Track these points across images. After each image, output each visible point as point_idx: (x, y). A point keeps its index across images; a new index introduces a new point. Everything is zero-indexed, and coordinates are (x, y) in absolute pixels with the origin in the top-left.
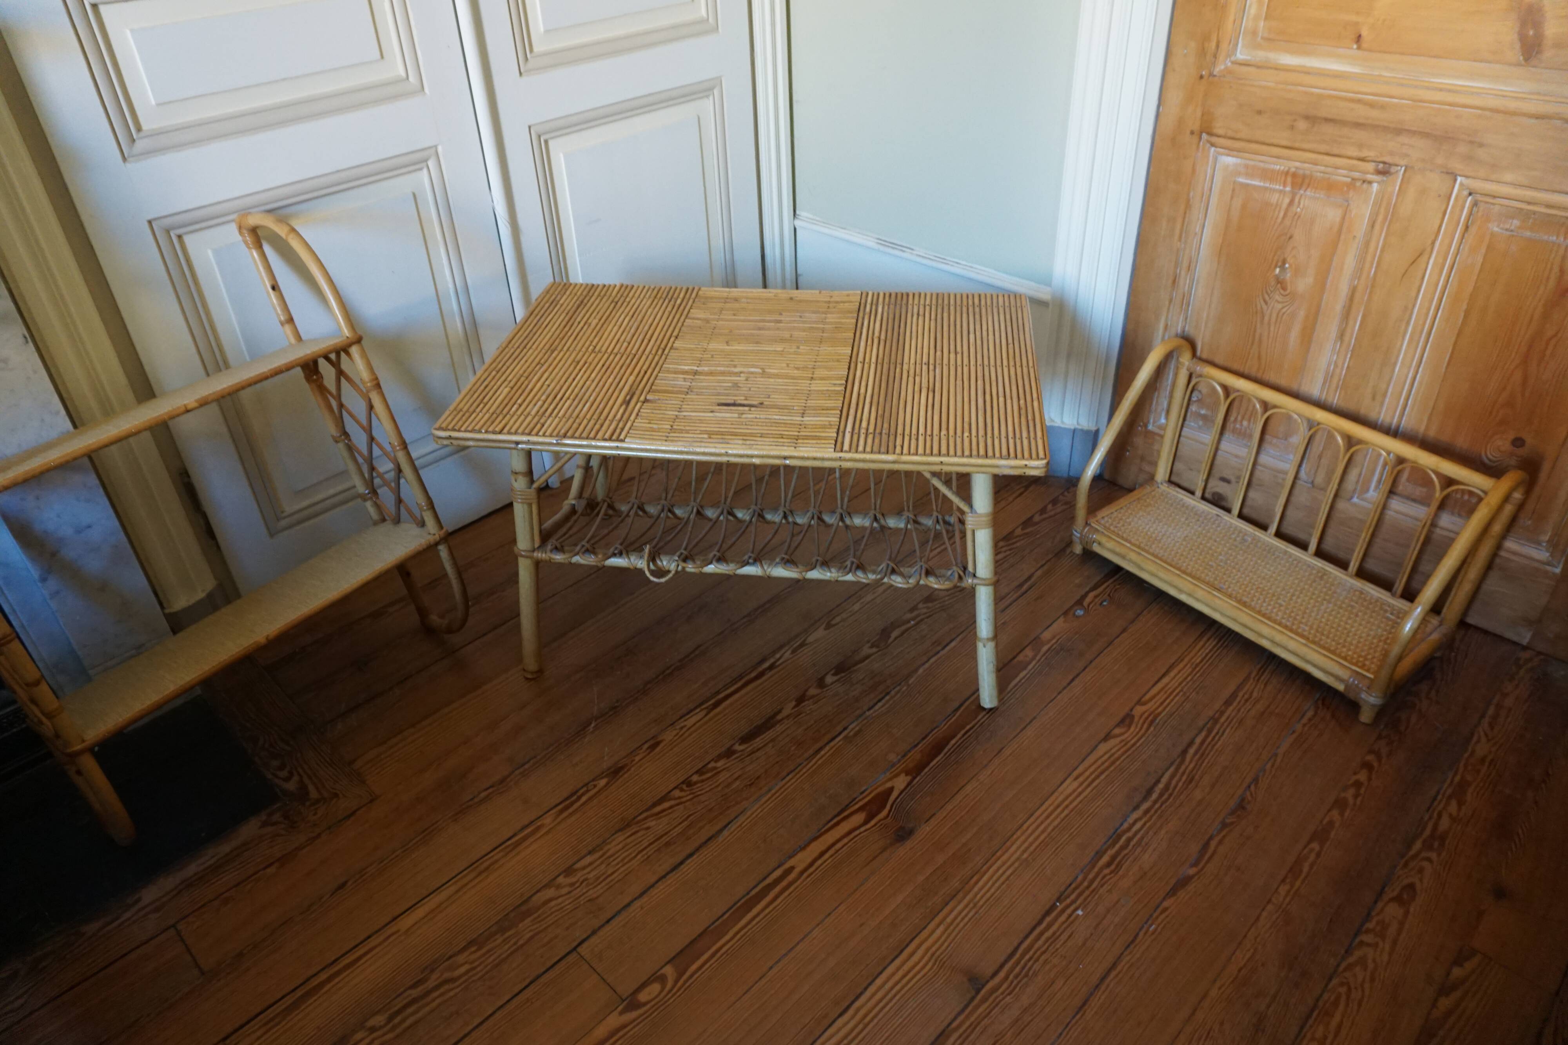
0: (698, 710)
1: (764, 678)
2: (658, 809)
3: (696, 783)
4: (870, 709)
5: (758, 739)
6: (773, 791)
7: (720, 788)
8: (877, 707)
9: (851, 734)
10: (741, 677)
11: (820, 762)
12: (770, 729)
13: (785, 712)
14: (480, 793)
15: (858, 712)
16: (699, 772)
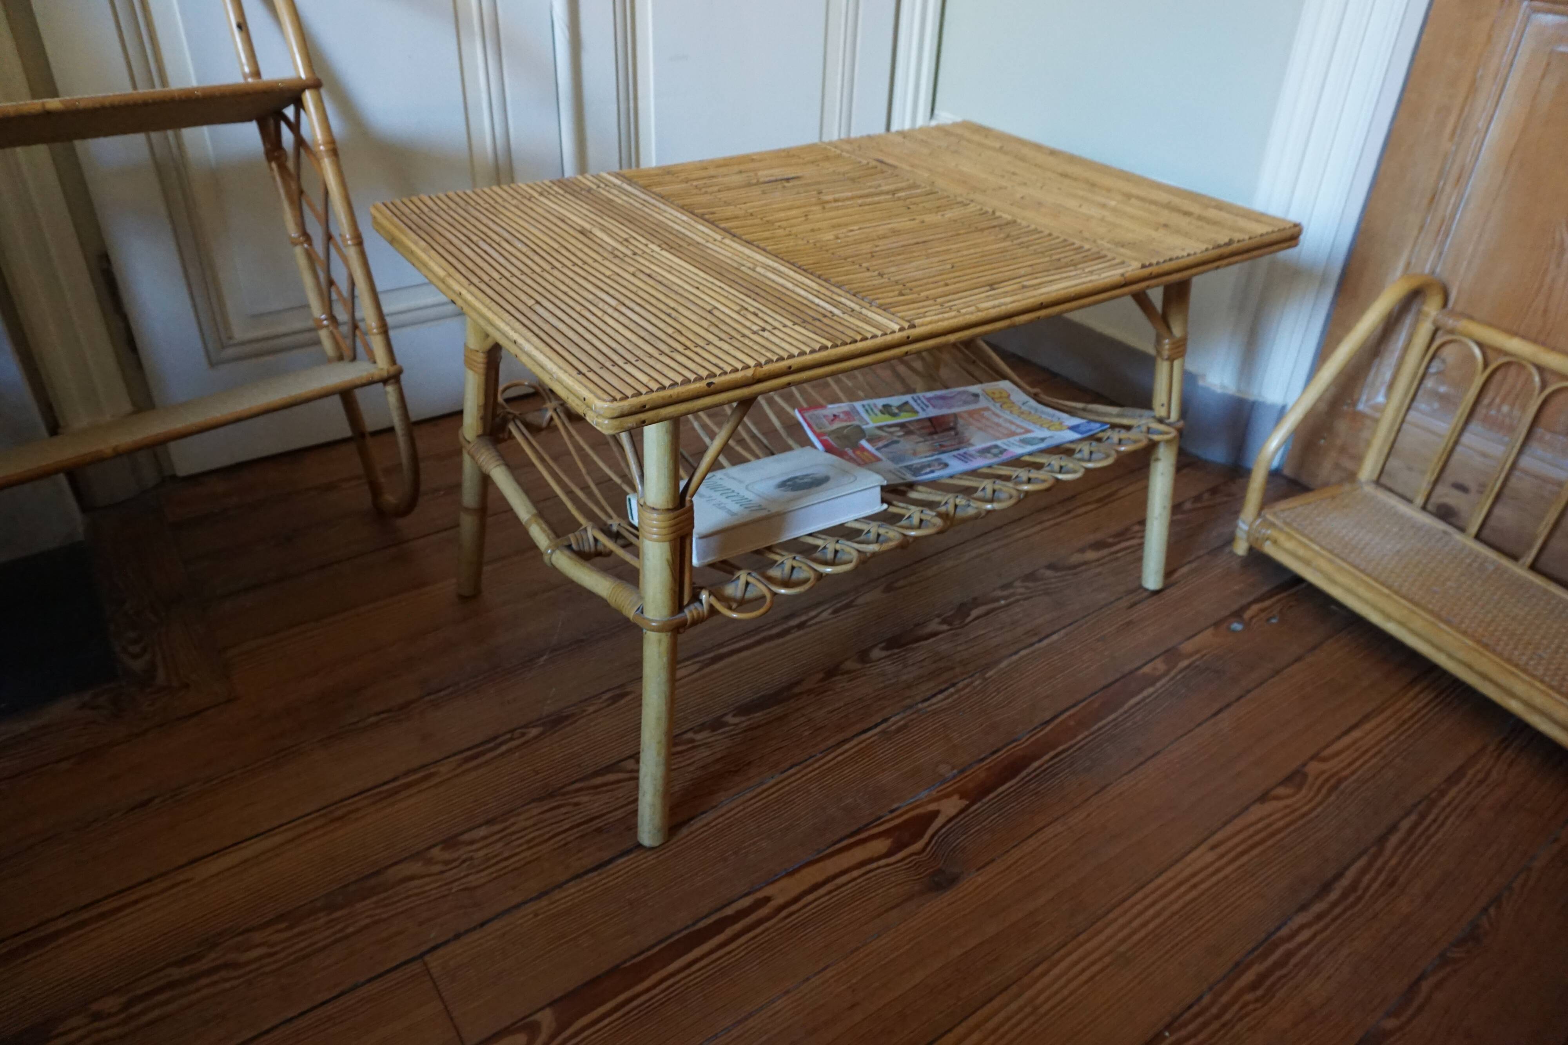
1: (788, 637)
2: (598, 780)
4: (924, 700)
5: (759, 714)
6: (765, 786)
8: (934, 700)
9: (893, 728)
11: (840, 758)
12: (778, 703)
14: (370, 717)
15: (908, 702)
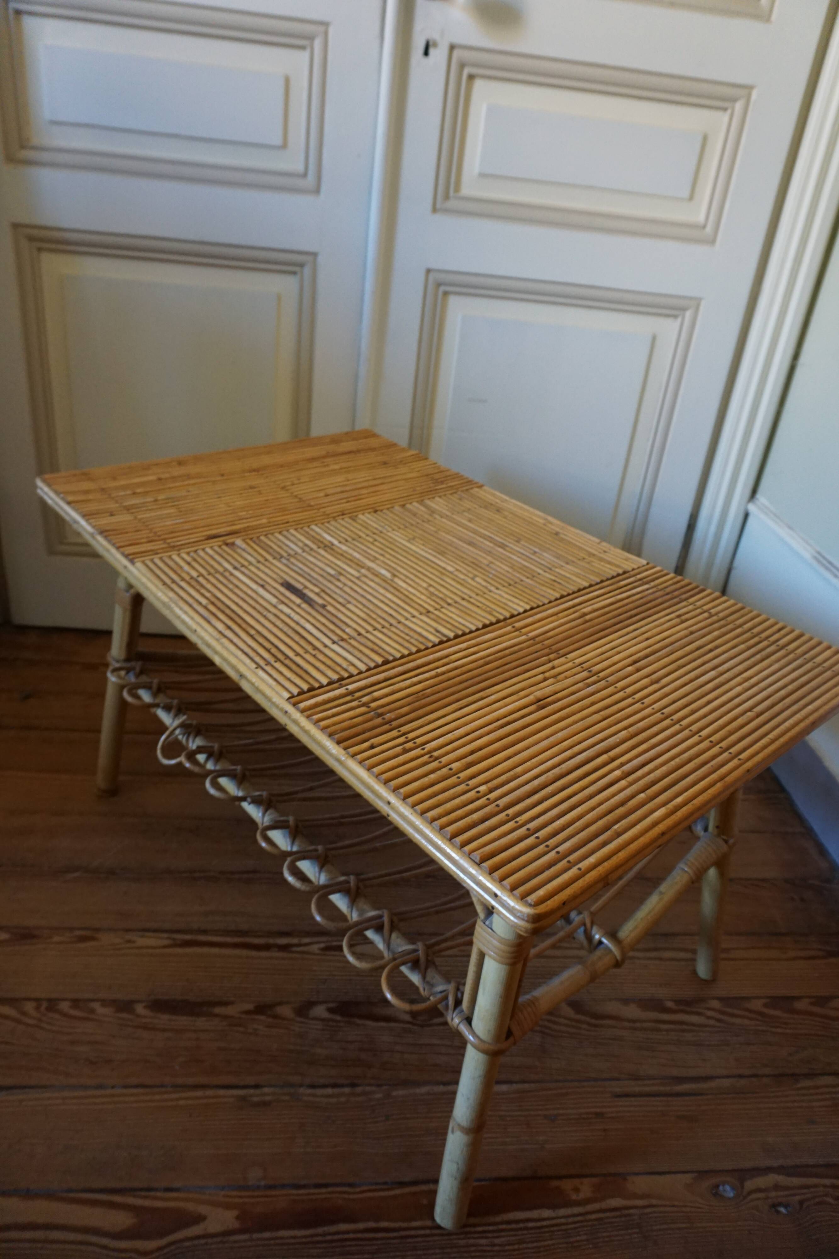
0: (166, 935)
3: (57, 1011)
4: (312, 1086)
6: (100, 1092)
7: (64, 1038)
12: (191, 1014)
13: (229, 1011)
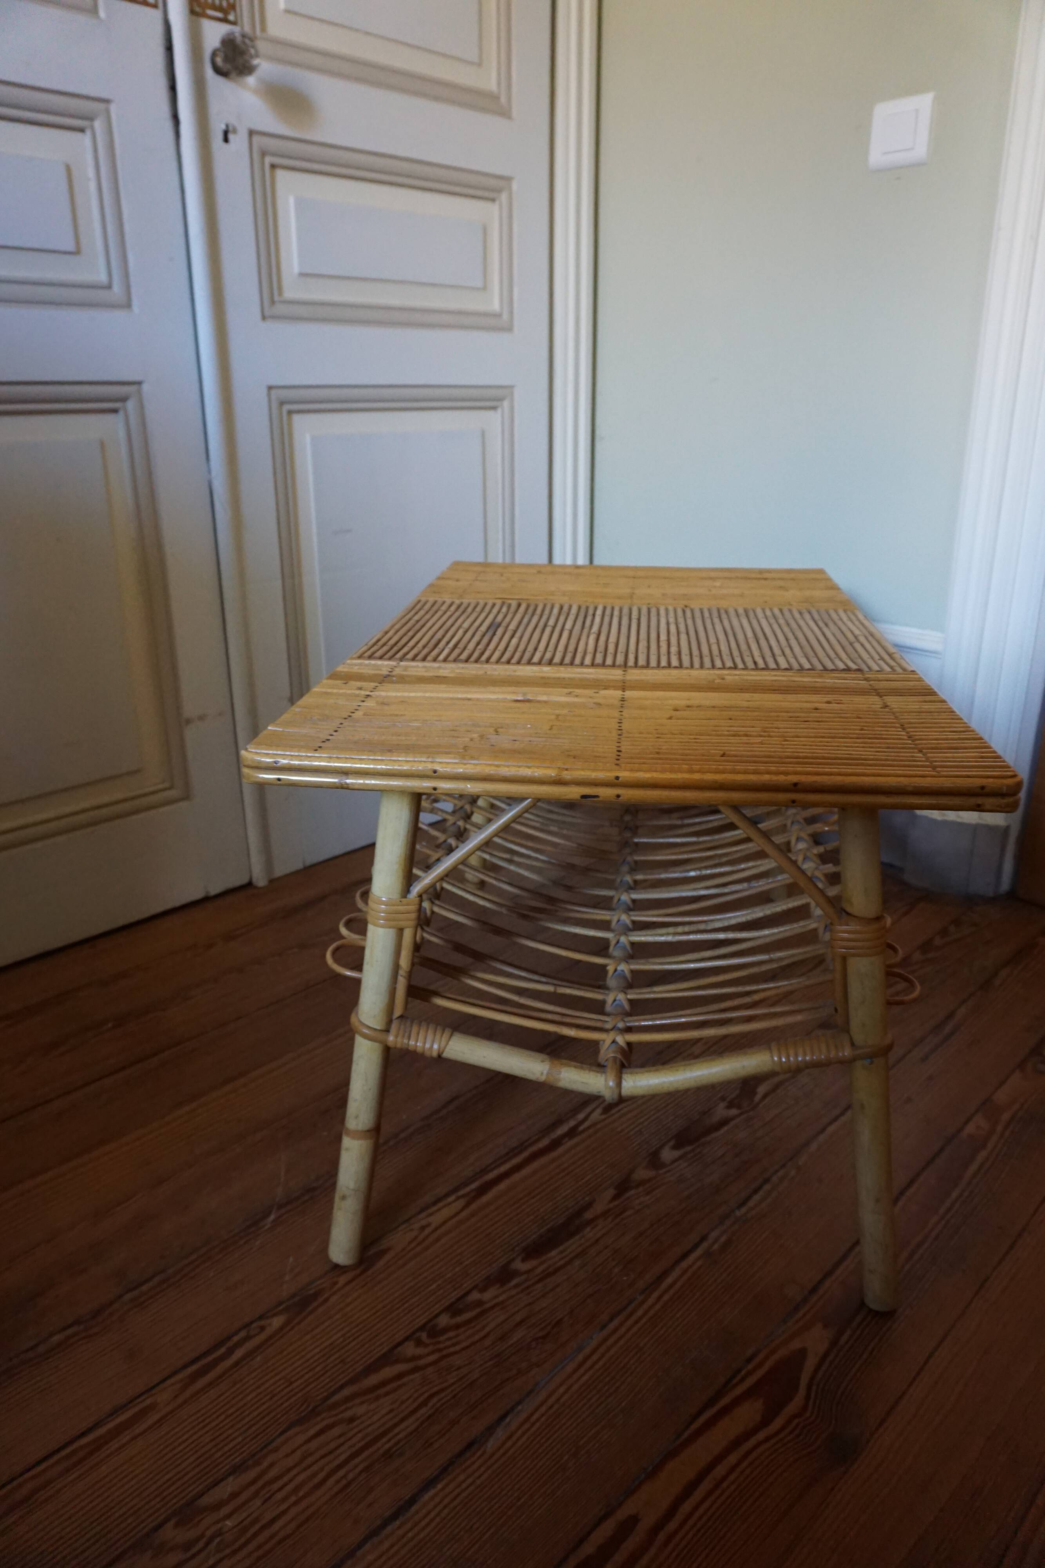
0: (451, 1199)
1: (561, 1150)
2: (373, 1380)
3: (446, 1330)
5: (554, 1253)
7: (487, 1342)
8: (751, 1203)
9: (716, 1246)
10: (521, 1147)
11: (666, 1297)
12: (572, 1235)
13: (599, 1208)
14: (51, 1335)
15: (721, 1210)
16: (453, 1309)
